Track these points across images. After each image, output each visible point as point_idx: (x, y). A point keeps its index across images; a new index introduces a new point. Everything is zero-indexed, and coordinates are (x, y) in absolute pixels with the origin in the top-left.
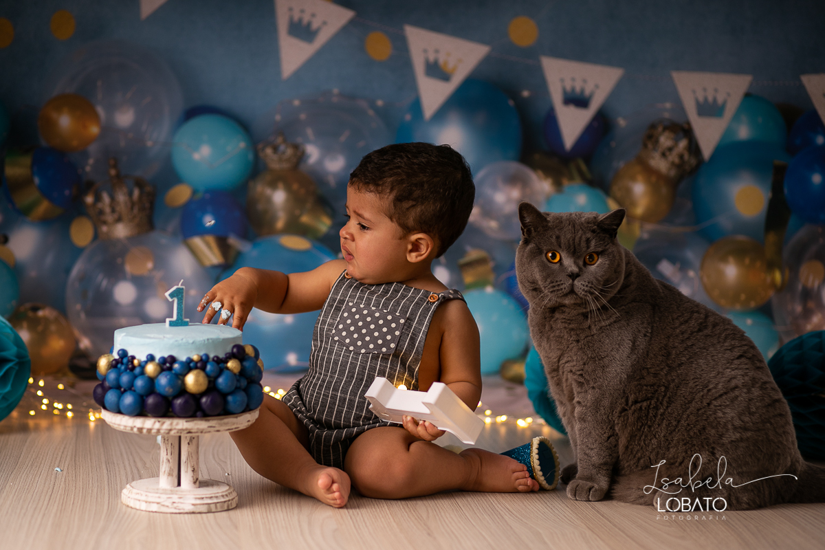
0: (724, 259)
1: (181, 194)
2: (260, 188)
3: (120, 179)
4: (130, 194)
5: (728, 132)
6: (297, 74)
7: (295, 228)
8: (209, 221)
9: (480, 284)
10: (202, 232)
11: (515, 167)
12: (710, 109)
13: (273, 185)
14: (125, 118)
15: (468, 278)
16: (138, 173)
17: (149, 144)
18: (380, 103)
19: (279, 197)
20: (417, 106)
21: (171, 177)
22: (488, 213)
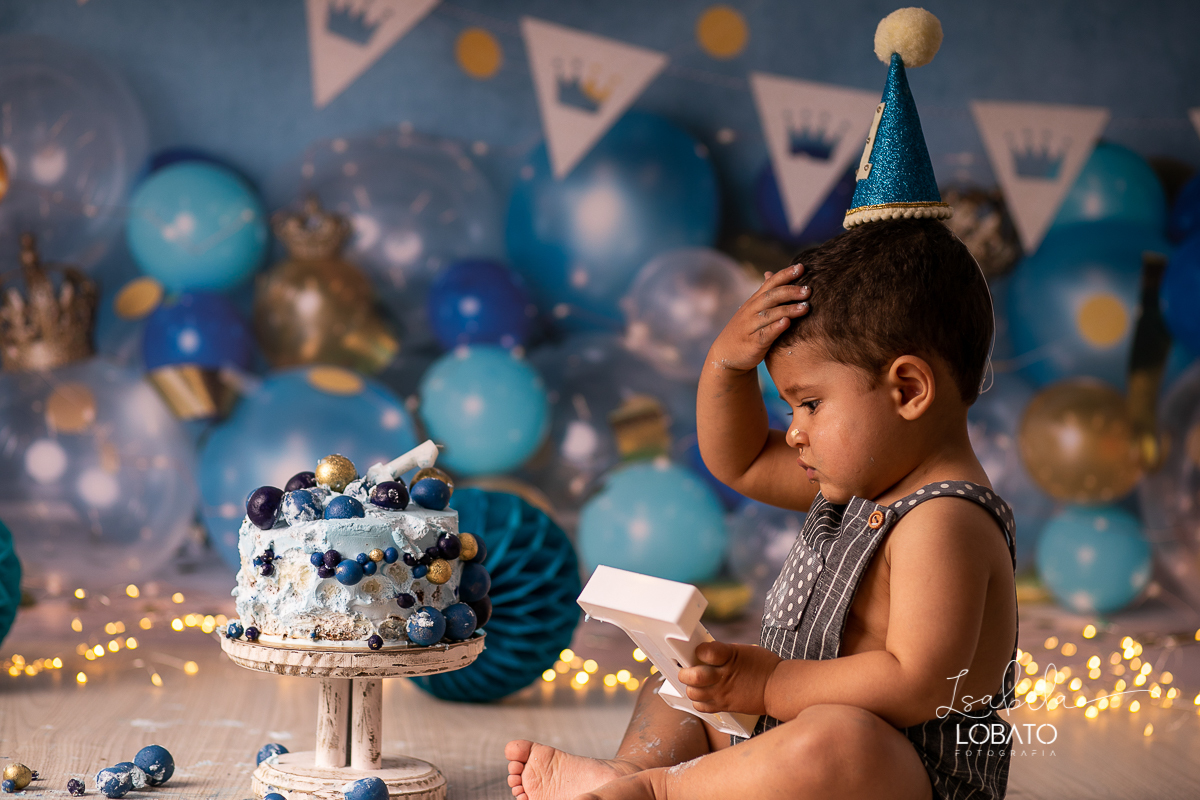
0: (1058, 417)
1: (142, 296)
2: (277, 288)
3: (39, 269)
4: (56, 294)
5: (1068, 204)
6: (342, 99)
7: (334, 355)
8: (189, 341)
9: (646, 454)
10: (178, 360)
11: (707, 258)
12: (1036, 166)
13: (299, 282)
14: (49, 168)
15: (627, 443)
16: (71, 260)
17: (90, 210)
18: (480, 148)
19: (308, 304)
20: (541, 155)
21: (125, 266)
22: (661, 332)
